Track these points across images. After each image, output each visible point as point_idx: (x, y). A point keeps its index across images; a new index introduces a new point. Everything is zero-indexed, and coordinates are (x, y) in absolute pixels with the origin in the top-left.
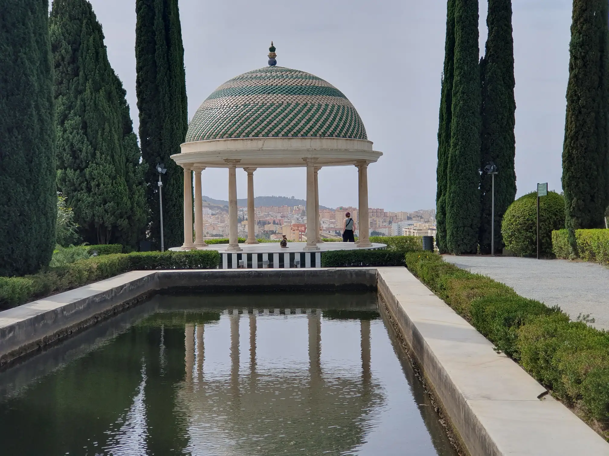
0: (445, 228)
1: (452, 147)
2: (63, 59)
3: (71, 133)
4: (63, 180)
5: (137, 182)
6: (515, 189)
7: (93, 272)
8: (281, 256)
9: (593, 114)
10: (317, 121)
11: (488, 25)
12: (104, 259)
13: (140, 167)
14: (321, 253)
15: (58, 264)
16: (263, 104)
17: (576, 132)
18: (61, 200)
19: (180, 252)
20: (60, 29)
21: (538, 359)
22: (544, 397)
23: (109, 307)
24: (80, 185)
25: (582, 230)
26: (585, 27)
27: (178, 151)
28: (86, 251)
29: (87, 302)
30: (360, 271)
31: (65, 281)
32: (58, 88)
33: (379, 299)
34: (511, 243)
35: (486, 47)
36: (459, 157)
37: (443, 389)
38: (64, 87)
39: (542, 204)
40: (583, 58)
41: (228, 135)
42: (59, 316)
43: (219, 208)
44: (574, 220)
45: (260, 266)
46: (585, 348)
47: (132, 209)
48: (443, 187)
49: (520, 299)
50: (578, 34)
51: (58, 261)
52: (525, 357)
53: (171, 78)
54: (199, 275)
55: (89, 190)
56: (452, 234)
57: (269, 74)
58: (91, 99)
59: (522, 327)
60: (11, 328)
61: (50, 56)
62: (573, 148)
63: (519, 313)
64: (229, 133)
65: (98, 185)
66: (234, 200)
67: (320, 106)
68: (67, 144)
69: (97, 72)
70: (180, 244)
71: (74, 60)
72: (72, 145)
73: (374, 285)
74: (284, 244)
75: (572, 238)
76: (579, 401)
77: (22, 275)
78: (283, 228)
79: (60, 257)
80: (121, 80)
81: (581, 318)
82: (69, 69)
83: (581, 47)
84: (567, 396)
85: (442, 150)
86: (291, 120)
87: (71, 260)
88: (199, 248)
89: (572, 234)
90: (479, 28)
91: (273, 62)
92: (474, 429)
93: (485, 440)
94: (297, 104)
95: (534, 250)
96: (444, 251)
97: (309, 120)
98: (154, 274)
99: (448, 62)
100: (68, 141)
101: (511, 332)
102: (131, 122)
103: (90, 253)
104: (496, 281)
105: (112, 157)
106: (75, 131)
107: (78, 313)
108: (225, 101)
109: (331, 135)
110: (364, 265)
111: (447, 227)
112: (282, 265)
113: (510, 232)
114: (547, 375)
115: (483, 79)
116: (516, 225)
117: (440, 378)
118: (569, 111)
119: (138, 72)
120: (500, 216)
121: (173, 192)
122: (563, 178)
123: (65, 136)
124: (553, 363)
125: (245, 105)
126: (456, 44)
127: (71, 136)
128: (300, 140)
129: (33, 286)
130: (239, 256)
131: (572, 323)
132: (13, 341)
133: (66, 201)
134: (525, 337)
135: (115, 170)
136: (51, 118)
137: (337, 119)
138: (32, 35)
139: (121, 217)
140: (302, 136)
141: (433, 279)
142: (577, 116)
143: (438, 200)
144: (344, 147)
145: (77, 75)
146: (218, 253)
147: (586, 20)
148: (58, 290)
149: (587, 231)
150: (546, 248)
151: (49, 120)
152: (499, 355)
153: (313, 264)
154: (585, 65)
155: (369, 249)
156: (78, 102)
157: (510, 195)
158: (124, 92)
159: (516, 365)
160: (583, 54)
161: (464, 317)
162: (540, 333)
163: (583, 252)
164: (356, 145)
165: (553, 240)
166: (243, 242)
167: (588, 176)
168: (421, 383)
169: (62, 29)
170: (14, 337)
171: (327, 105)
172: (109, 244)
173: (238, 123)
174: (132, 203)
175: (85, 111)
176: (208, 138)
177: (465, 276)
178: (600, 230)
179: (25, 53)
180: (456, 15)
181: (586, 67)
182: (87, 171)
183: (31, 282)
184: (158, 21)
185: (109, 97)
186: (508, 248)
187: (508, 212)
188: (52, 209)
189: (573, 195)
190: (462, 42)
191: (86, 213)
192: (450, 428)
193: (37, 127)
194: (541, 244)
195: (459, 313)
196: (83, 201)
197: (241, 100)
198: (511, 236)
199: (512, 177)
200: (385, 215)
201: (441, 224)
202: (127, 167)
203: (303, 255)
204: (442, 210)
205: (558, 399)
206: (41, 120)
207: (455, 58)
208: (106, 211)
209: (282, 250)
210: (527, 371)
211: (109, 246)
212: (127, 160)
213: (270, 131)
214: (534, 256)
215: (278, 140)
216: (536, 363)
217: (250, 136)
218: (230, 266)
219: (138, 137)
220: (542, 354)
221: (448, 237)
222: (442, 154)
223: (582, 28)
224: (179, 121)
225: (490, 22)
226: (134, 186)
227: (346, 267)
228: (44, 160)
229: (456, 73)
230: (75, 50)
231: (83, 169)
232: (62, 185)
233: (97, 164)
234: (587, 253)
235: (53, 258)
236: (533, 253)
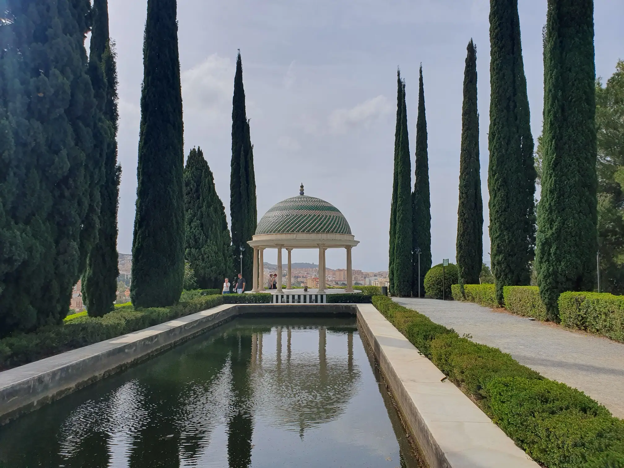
0: (393, 282)
1: (397, 239)
2: (191, 190)
3: (194, 229)
4: (189, 254)
5: (229, 255)
6: (431, 262)
7: (203, 305)
8: (305, 296)
9: (472, 223)
10: (325, 224)
11: (416, 175)
12: (209, 298)
13: (231, 248)
14: (326, 295)
15: (184, 301)
16: (297, 215)
17: (464, 232)
18: (187, 265)
19: (250, 294)
20: (190, 175)
21: (442, 359)
22: (445, 380)
23: (210, 324)
24: (198, 257)
25: (467, 285)
26: (466, 177)
27: (251, 239)
28: (200, 293)
29: (199, 321)
30: (347, 305)
31: (187, 310)
32: (188, 205)
33: (357, 322)
34: (429, 291)
35: (415, 186)
36: (401, 244)
37: (390, 374)
38: (191, 205)
39: (445, 270)
40: (466, 193)
41: (278, 231)
42: (183, 330)
43: (274, 269)
44: (463, 279)
45: (293, 302)
46: (466, 353)
47: (226, 270)
48: (392, 260)
49: (433, 324)
50: (463, 180)
51: (184, 298)
52: (435, 358)
53: (249, 201)
54: (260, 306)
55: (203, 260)
56: (398, 286)
57: (300, 200)
58: (206, 211)
59: (433, 340)
60: (156, 336)
61: (184, 188)
62: (462, 241)
63: (432, 333)
64: (278, 230)
65: (208, 257)
66: (280, 266)
67: (326, 216)
68: (192, 235)
69: (209, 197)
70: (251, 289)
71: (197, 191)
72: (195, 236)
73: (355, 313)
74: (306, 290)
75: (462, 289)
76: (463, 383)
77: (164, 307)
78: (308, 280)
79: (185, 296)
80: (222, 202)
81: (465, 336)
82: (195, 196)
83: (465, 187)
84: (457, 380)
85: (392, 240)
86: (311, 224)
87: (191, 298)
88: (261, 292)
89: (462, 287)
90: (411, 176)
91: (302, 193)
92: (406, 399)
93: (411, 405)
94: (315, 215)
95: (442, 296)
96: (393, 295)
97: (321, 224)
98: (236, 306)
99: (394, 194)
100: (193, 233)
101: (428, 343)
102: (227, 224)
103: (202, 294)
104: (420, 313)
105: (216, 242)
106: (197, 228)
107: (193, 327)
108: (277, 213)
109: (332, 232)
110: (349, 303)
111: (395, 282)
112: (305, 302)
113: (428, 285)
114: (447, 368)
115: (413, 203)
116: (432, 281)
117: (388, 368)
118: (460, 221)
119: (231, 198)
120: (423, 276)
121: (248, 261)
122: (457, 257)
123: (191, 231)
124: (450, 361)
125: (287, 216)
126: (399, 184)
127: (194, 231)
128: (315, 234)
129: (169, 312)
130: (282, 297)
131: (460, 338)
132: (157, 343)
133: (190, 265)
134: (435, 346)
135: (218, 249)
136: (183, 222)
137: (336, 223)
138: (175, 178)
139: (220, 275)
140: (317, 232)
141: (386, 312)
142: (464, 224)
143: (389, 267)
144: (339, 238)
145: (199, 198)
146: (271, 295)
147: (467, 173)
148: (183, 315)
149: (470, 285)
150: (448, 294)
151: (182, 223)
152: (421, 356)
153: (322, 302)
154: (467, 197)
155: (352, 294)
156: (199, 213)
157: (429, 265)
158: (224, 208)
159: (430, 361)
160: (466, 191)
161: (402, 333)
162: (443, 344)
163: (468, 297)
164: (346, 237)
165: (452, 290)
166: (285, 288)
167: (470, 256)
168: (379, 371)
169: (191, 174)
170: (158, 341)
171: (330, 216)
172: (213, 289)
173: (283, 225)
174: (226, 267)
175: (202, 218)
176: (267, 233)
177: (404, 310)
178: (477, 285)
179: (170, 188)
180: (399, 169)
181: (468, 198)
182: (203, 249)
183: (168, 310)
184: (242, 170)
185: (216, 210)
186: (427, 294)
187: (427, 274)
188: (181, 270)
189: (462, 266)
190: (402, 184)
191: (201, 272)
192: (393, 397)
193: (175, 226)
194: (446, 292)
195: (400, 331)
196: (200, 266)
197: (285, 213)
198: (429, 288)
199: (430, 255)
200: (362, 273)
201: (391, 280)
202: (223, 247)
203: (316, 296)
204: (392, 272)
205: (452, 382)
206: (177, 223)
207: (398, 192)
208: (212, 271)
209: (305, 293)
210: (436, 365)
211: (213, 290)
212: (224, 244)
213: (300, 229)
214: (442, 299)
215: (304, 234)
216: (440, 361)
217: (290, 232)
218: (277, 302)
219: (230, 231)
220: (444, 356)
221: (395, 287)
222: (392, 242)
223: (465, 177)
224: (252, 223)
225: (417, 174)
226: (227, 258)
227: (339, 303)
228: (178, 244)
229: (399, 200)
230: (198, 186)
231: (201, 249)
232: (188, 257)
233: (207, 245)
234: (470, 297)
235: (181, 297)
236: (441, 297)
